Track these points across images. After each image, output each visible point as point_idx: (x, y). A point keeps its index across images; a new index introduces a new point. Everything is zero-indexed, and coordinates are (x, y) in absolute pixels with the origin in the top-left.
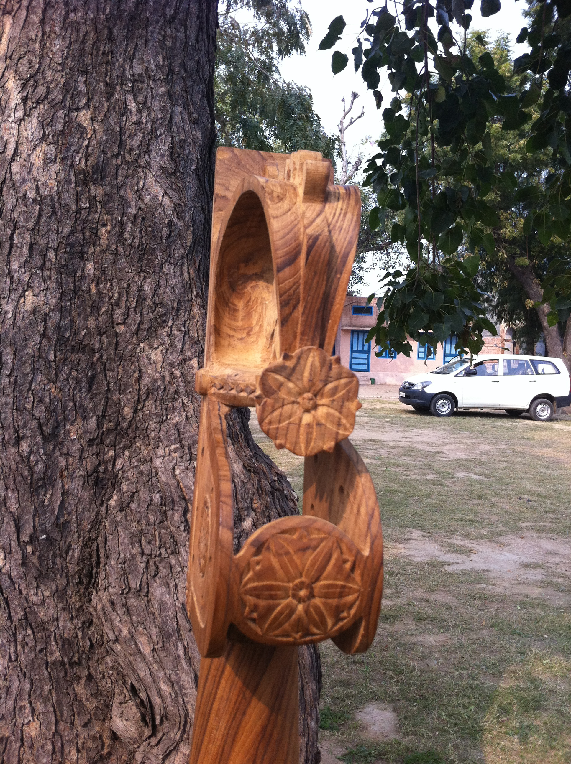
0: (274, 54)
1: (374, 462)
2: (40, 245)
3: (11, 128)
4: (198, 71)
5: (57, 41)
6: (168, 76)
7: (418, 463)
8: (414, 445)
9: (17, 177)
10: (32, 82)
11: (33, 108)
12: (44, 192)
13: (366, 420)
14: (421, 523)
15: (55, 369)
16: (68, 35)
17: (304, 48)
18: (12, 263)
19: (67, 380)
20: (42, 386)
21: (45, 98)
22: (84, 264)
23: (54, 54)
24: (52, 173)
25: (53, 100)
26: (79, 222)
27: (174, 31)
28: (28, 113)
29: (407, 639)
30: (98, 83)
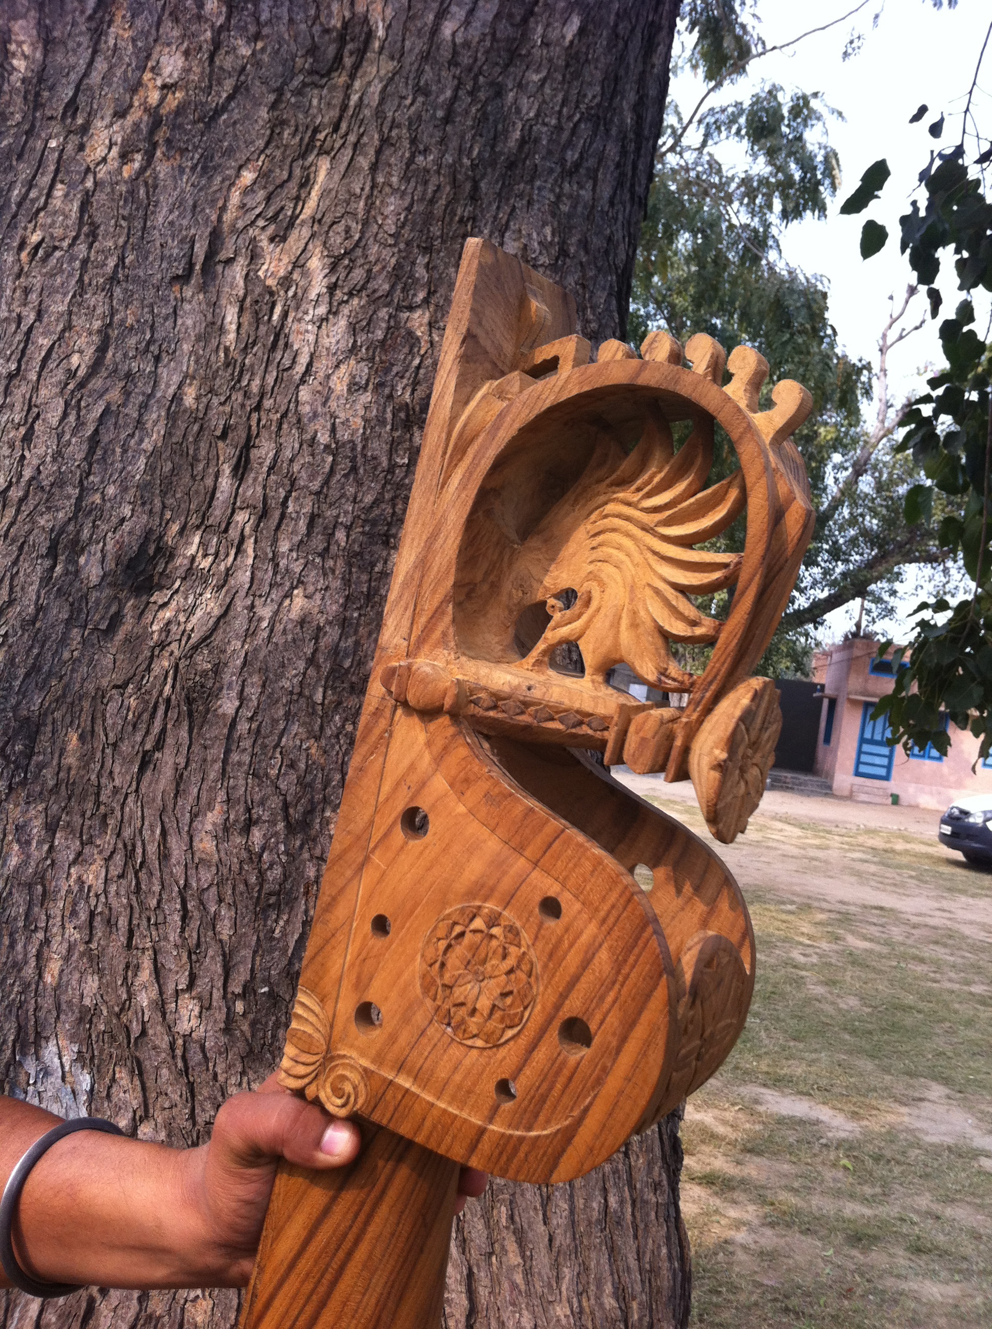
0: (774, 218)
1: (877, 948)
2: (325, 519)
3: (307, 331)
4: (607, 252)
5: (392, 199)
6: (557, 259)
7: (960, 961)
8: (956, 926)
9: (306, 409)
10: (346, 262)
11: (343, 302)
12: (344, 435)
13: (873, 868)
14: (947, 1072)
15: (321, 718)
16: (410, 191)
17: (825, 209)
18: (280, 543)
19: (337, 737)
20: (298, 742)
21: (363, 287)
22: (389, 554)
23: (384, 220)
24: (359, 408)
25: (375, 291)
26: (389, 487)
27: (575, 187)
28: (334, 310)
29: (890, 1282)
30: (446, 268)
